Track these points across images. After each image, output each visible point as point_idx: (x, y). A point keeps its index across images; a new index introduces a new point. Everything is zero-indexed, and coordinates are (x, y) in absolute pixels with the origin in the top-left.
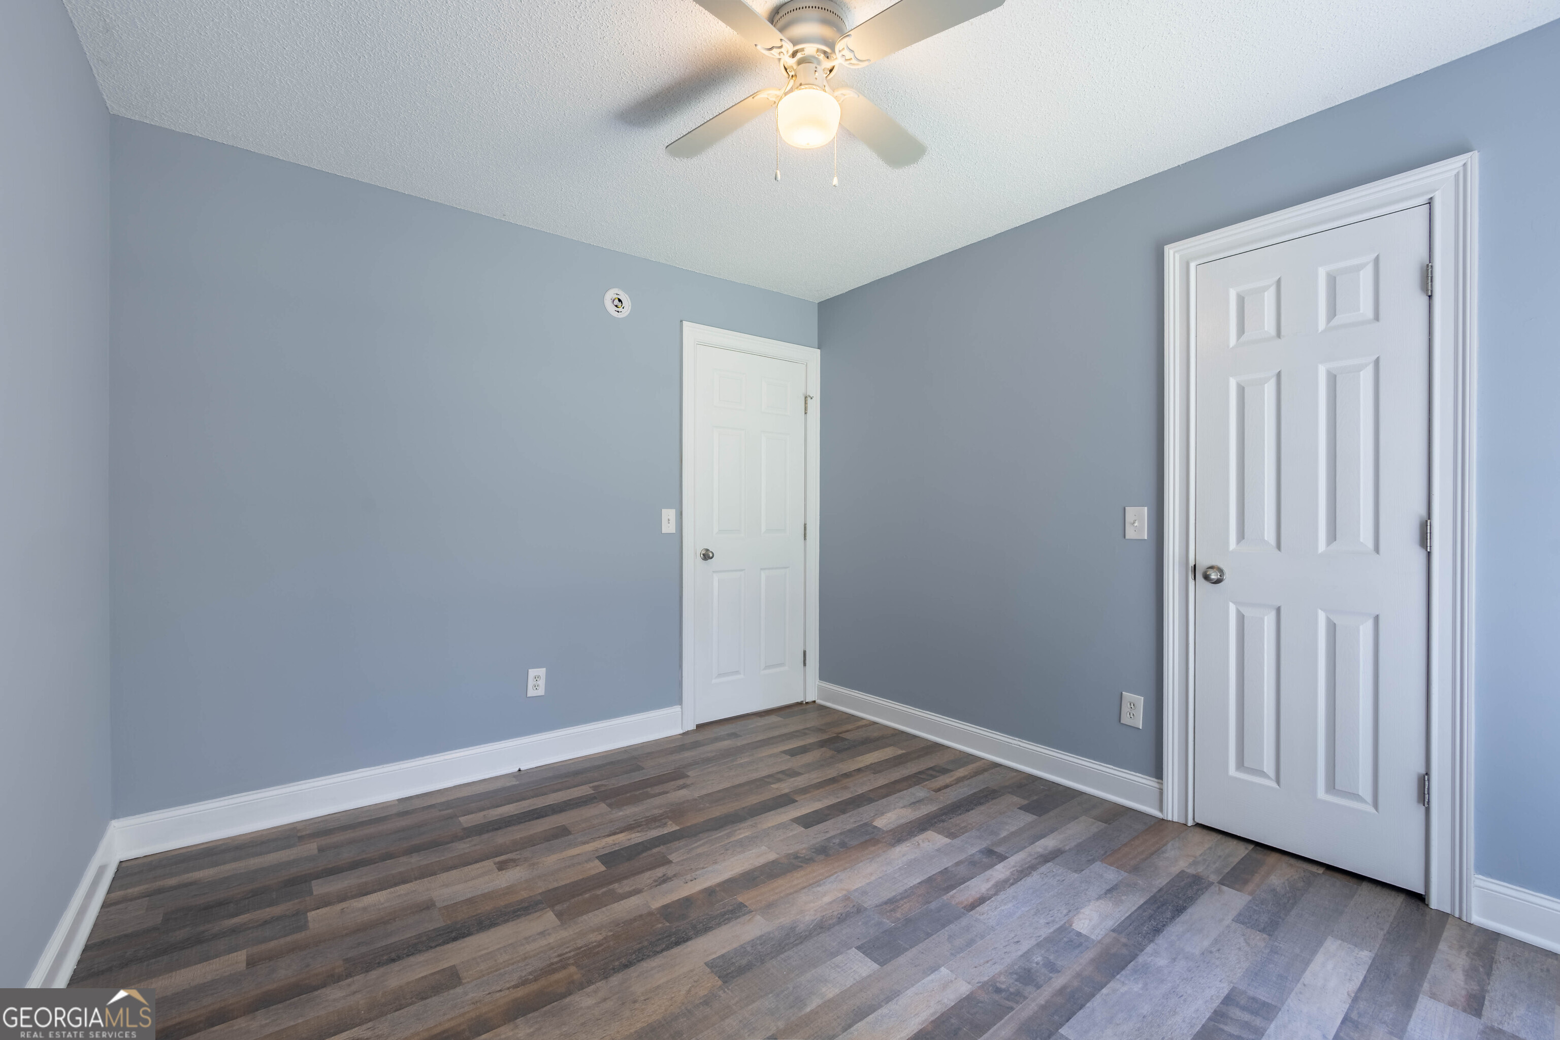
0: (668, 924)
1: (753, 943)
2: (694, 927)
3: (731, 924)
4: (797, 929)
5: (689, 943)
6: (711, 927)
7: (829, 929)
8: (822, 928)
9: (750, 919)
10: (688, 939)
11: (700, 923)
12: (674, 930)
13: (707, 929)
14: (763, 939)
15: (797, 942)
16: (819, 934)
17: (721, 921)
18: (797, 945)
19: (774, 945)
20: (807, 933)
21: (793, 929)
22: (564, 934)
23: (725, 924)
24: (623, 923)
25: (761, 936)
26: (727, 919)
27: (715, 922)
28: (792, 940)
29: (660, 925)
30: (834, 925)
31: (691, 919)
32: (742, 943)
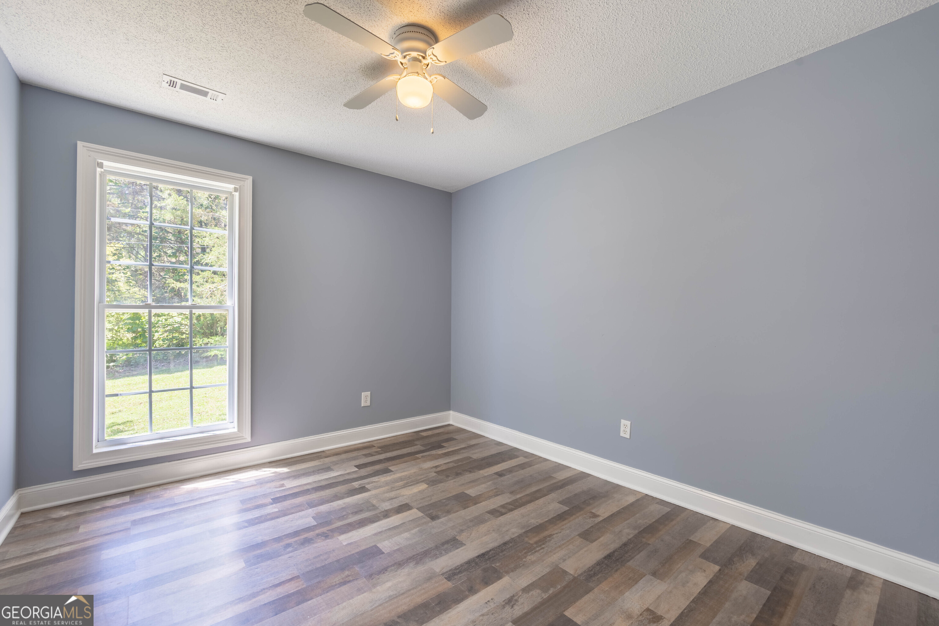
0: (493, 565)
1: (441, 555)
2: (477, 564)
3: (454, 566)
4: (414, 563)
5: (477, 555)
6: (467, 563)
7: (395, 563)
8: (399, 564)
9: (443, 569)
10: (478, 557)
11: (473, 566)
12: (488, 562)
13: (469, 562)
14: (436, 557)
15: (416, 556)
16: (402, 561)
17: (461, 568)
18: (417, 554)
19: (429, 554)
20: (409, 561)
21: (417, 563)
22: (554, 558)
23: (458, 566)
24: (521, 567)
25: (436, 558)
26: (457, 569)
27: (464, 567)
28: (419, 557)
29: (498, 564)
30: (391, 566)
31: (480, 569)
32: (447, 555)
